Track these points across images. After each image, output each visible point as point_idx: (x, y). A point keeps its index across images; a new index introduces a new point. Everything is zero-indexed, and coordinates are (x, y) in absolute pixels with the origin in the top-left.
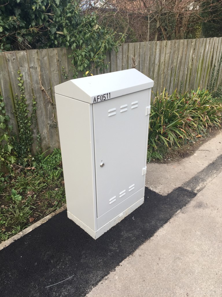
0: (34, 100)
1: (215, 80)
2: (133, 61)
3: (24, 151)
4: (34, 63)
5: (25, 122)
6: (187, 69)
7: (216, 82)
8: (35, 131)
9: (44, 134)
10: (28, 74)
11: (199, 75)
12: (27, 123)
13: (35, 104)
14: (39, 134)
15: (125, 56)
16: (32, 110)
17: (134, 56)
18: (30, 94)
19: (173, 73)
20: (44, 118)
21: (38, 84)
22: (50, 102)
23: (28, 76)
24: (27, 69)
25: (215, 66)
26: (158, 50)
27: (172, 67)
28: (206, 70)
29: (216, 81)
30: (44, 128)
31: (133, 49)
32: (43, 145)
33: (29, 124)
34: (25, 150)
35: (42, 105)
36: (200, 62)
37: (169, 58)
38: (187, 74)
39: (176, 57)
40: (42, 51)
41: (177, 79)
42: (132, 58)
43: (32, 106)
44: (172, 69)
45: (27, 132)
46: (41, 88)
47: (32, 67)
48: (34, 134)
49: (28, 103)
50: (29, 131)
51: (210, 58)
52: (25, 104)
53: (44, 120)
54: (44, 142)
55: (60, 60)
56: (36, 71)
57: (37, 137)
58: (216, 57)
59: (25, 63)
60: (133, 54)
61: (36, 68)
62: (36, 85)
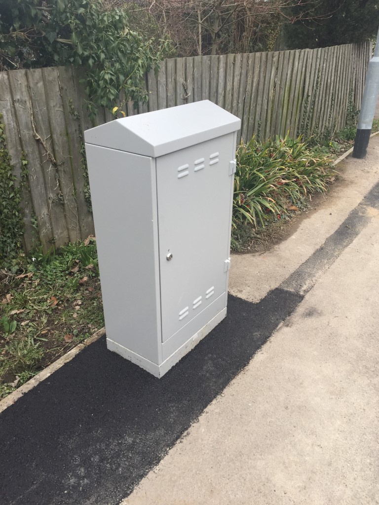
0: (24, 158)
1: (308, 119)
2: (184, 88)
3: (10, 246)
4: (22, 93)
5: (11, 196)
6: (266, 100)
7: (310, 123)
8: (27, 211)
9: (43, 216)
10: (11, 112)
11: (285, 111)
12: (13, 198)
13: (25, 165)
14: (35, 217)
15: (170, 80)
16: (21, 174)
17: (186, 80)
18: (17, 148)
19: (246, 108)
20: (41, 189)
21: (29, 130)
22: (52, 161)
23: (11, 116)
24: (9, 104)
25: (308, 96)
26: (222, 70)
27: (245, 99)
28: (295, 103)
29: (310, 120)
30: (42, 205)
31: (184, 68)
32: (42, 235)
33: (17, 200)
34: (13, 245)
35: (38, 166)
36: (286, 89)
37: (240, 83)
38: (267, 110)
39: (249, 81)
40: (34, 72)
41: (252, 118)
42: (182, 83)
43: (21, 168)
44: (244, 102)
45: (15, 214)
46: (34, 136)
47: (18, 100)
48: (27, 218)
49: (14, 162)
50: (18, 212)
51: (301, 83)
52: (9, 165)
53: (43, 192)
54: (44, 230)
55: (65, 88)
56: (25, 107)
57: (31, 222)
58: (309, 82)
59: (6, 93)
60: (184, 76)
61: (25, 102)
62: (26, 132)
